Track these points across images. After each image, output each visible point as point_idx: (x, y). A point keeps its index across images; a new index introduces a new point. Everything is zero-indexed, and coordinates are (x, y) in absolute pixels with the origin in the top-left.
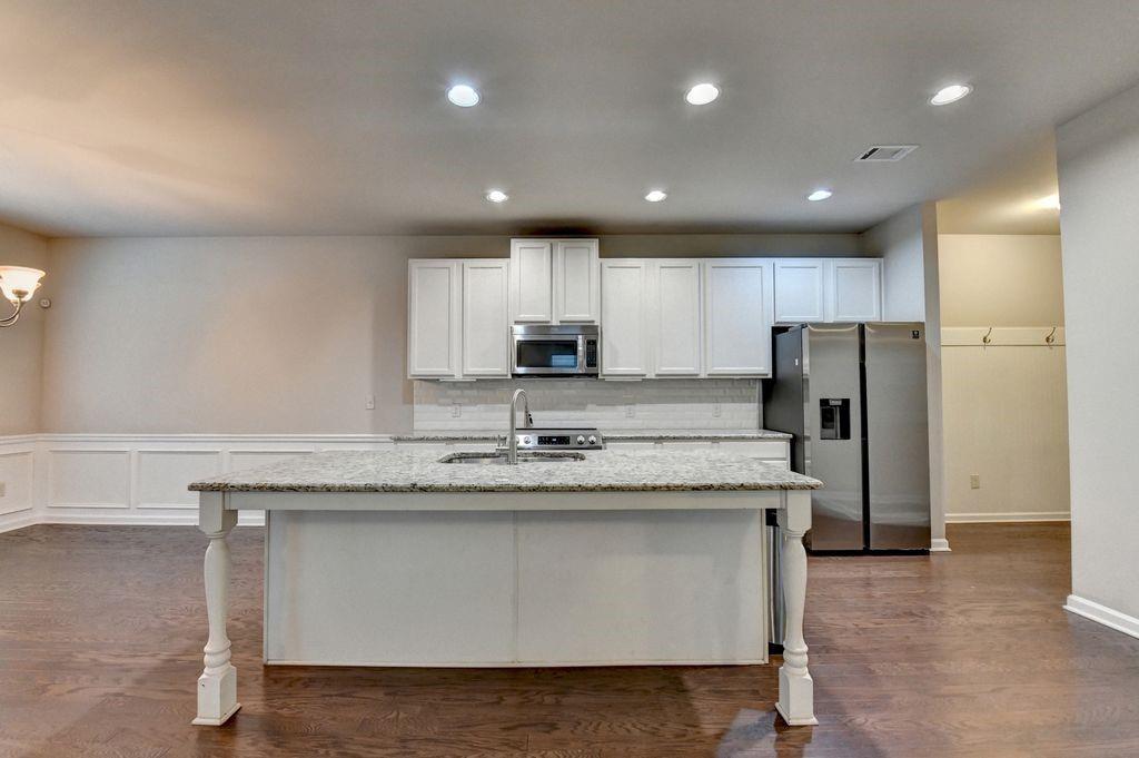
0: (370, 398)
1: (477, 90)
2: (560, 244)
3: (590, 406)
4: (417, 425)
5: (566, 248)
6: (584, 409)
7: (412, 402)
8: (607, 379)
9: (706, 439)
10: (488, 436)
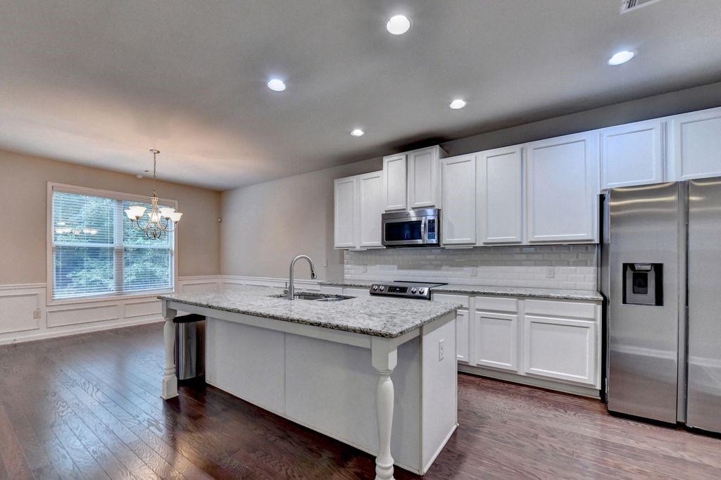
0: (325, 261)
1: (284, 83)
2: (412, 154)
3: (444, 267)
4: (346, 276)
5: (415, 156)
6: (440, 270)
7: (343, 263)
8: (447, 247)
9: (512, 296)
10: (362, 284)
